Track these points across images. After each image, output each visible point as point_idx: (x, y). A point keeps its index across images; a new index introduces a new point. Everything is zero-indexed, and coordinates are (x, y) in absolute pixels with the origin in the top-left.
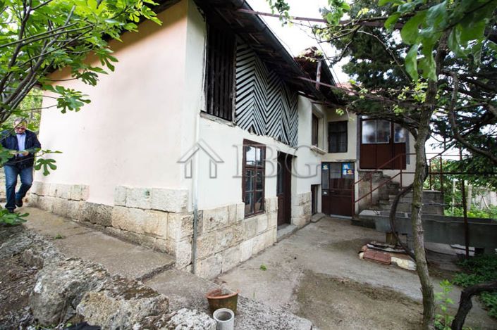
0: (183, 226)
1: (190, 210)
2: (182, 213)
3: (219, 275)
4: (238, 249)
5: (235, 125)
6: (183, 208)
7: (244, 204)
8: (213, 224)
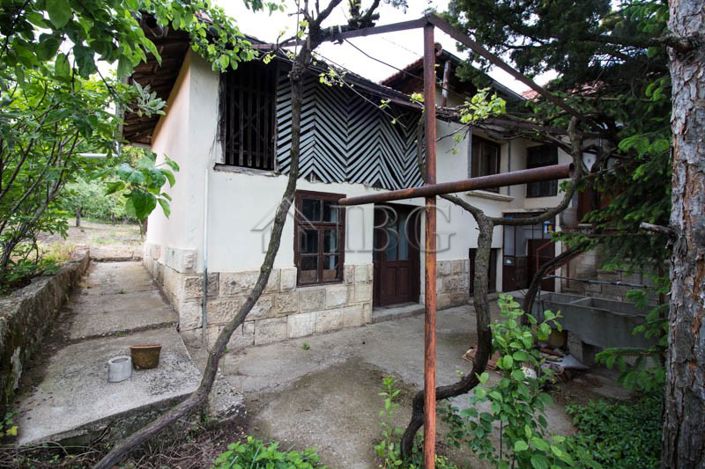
0: (187, 287)
1: (200, 270)
2: (187, 274)
3: (249, 346)
4: (286, 322)
5: (278, 174)
6: (188, 269)
7: (296, 269)
8: (237, 289)
